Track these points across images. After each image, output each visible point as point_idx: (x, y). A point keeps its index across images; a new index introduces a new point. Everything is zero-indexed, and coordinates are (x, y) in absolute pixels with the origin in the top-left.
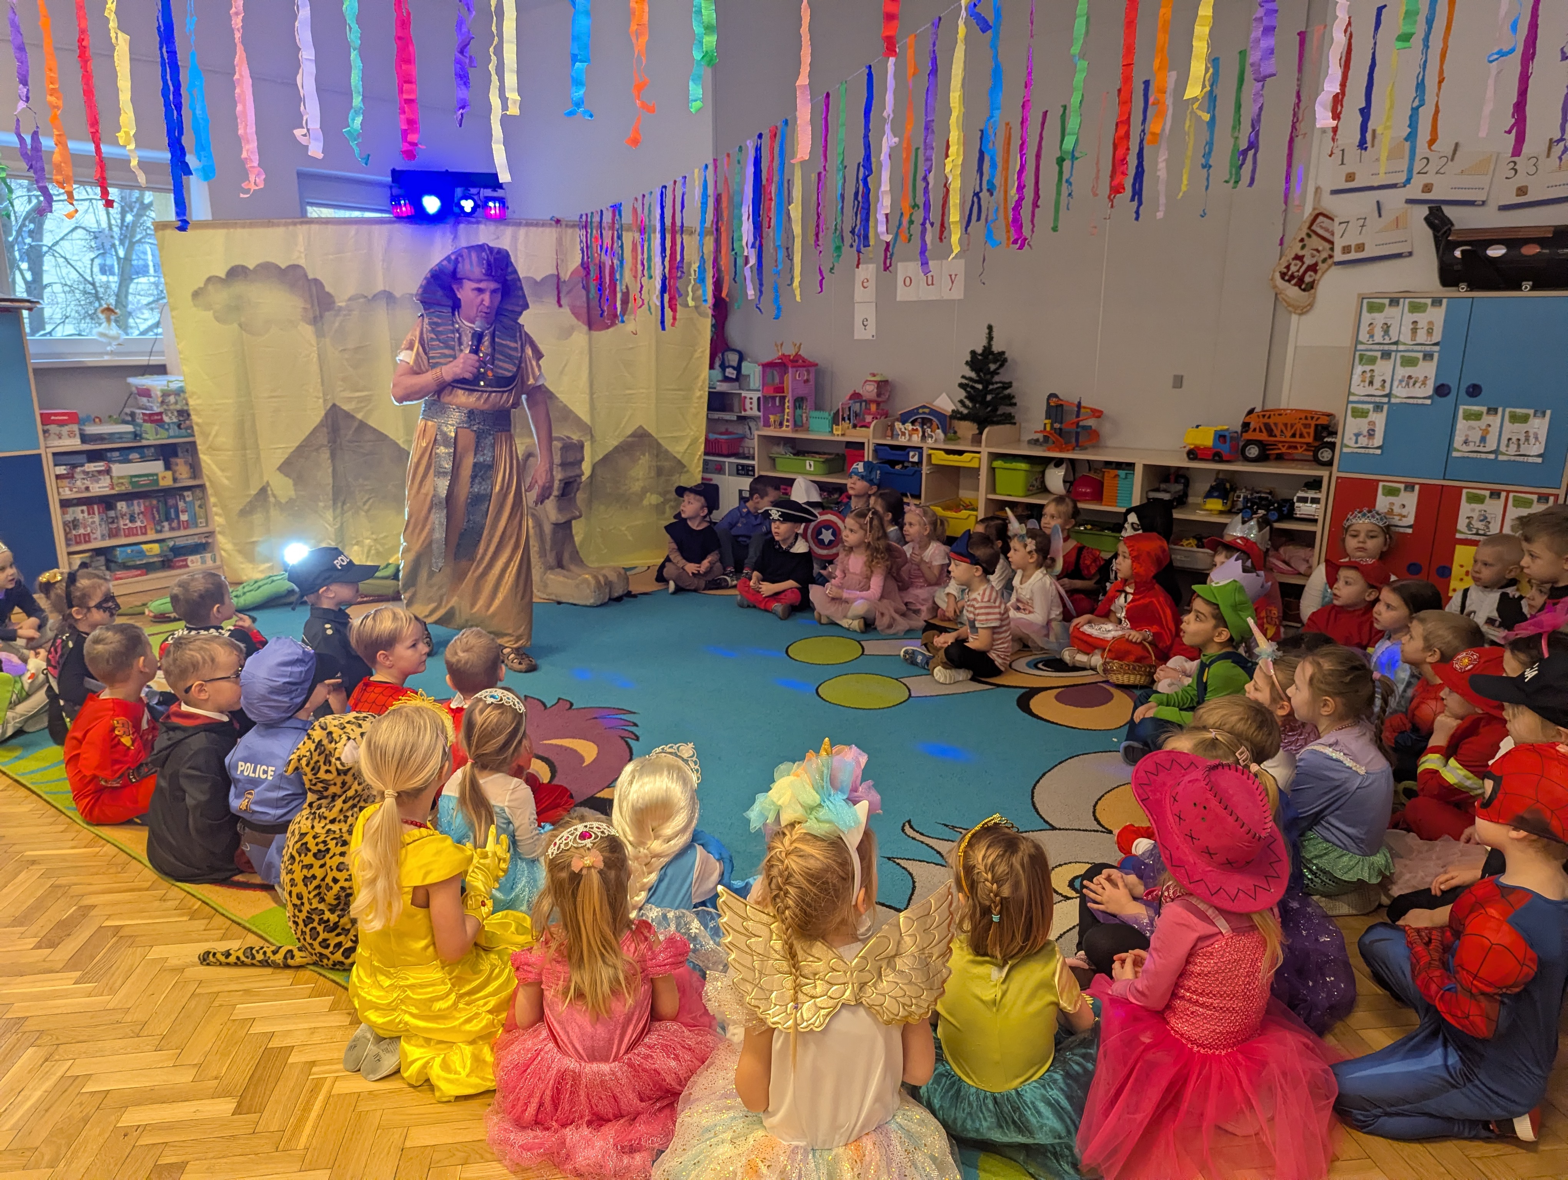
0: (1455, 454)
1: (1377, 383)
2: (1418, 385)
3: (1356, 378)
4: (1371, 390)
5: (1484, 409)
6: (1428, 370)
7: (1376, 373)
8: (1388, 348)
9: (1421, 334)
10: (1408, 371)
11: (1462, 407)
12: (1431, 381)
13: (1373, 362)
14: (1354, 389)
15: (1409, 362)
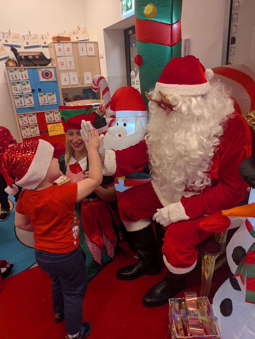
0: (40, 105)
1: (19, 90)
2: (28, 90)
3: (13, 90)
4: (17, 92)
5: (43, 94)
6: (28, 86)
7: (17, 88)
8: (17, 81)
9: (24, 77)
10: (24, 87)
11: (38, 94)
12: (30, 89)
13: (15, 85)
14: (13, 92)
15: (24, 85)
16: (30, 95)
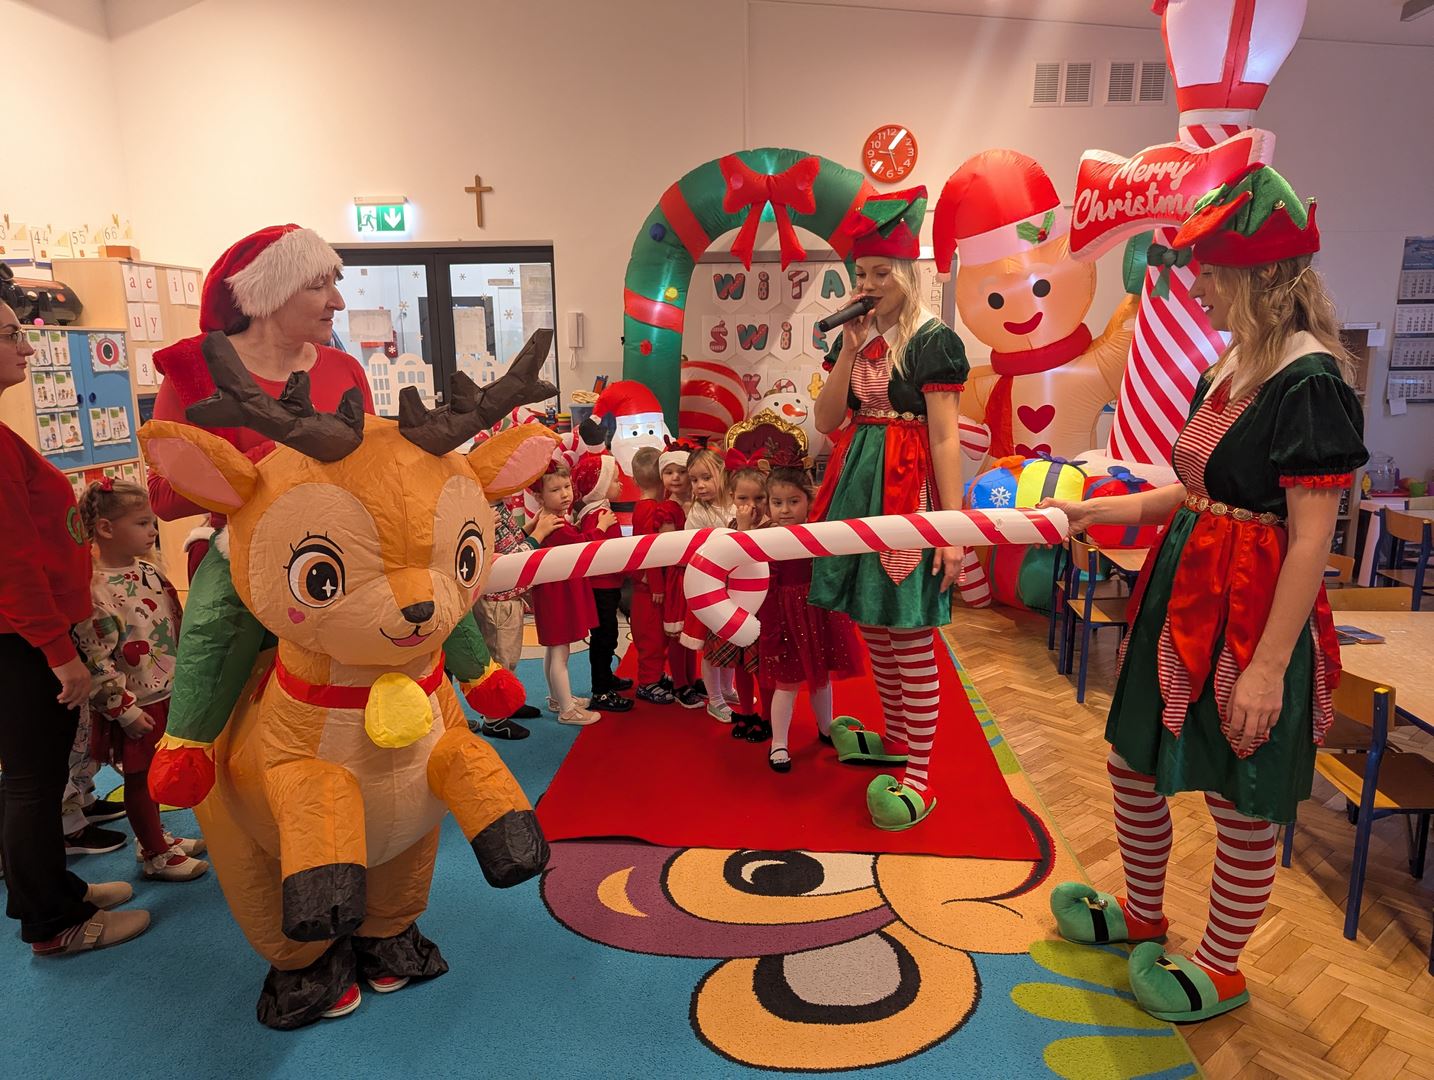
0: (96, 445)
1: (49, 398)
2: (68, 396)
3: (37, 395)
4: (47, 404)
5: (99, 410)
6: (70, 384)
7: (46, 390)
8: (48, 369)
9: (61, 356)
10: (61, 386)
11: (90, 410)
12: (75, 394)
13: (42, 381)
14: (38, 404)
15: (60, 380)
16: (73, 414)
